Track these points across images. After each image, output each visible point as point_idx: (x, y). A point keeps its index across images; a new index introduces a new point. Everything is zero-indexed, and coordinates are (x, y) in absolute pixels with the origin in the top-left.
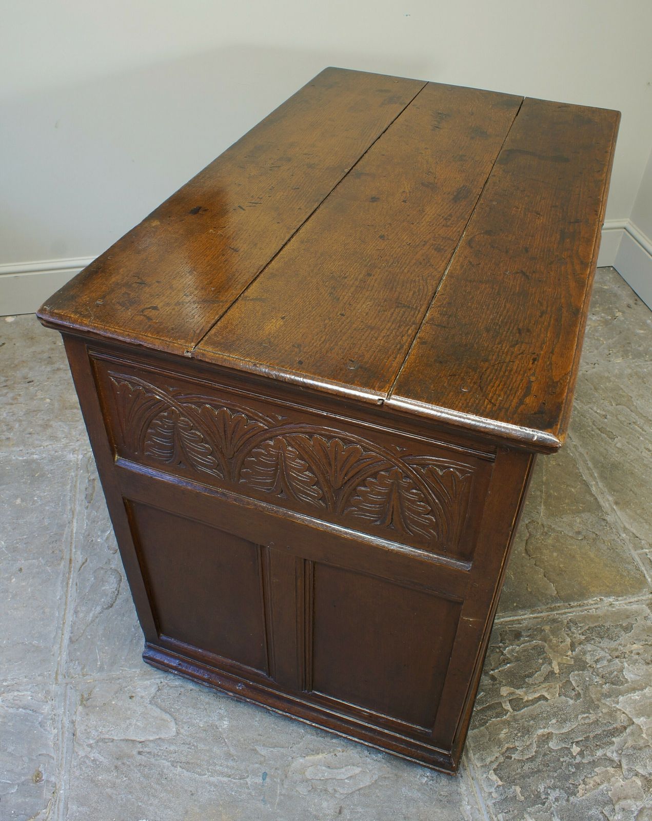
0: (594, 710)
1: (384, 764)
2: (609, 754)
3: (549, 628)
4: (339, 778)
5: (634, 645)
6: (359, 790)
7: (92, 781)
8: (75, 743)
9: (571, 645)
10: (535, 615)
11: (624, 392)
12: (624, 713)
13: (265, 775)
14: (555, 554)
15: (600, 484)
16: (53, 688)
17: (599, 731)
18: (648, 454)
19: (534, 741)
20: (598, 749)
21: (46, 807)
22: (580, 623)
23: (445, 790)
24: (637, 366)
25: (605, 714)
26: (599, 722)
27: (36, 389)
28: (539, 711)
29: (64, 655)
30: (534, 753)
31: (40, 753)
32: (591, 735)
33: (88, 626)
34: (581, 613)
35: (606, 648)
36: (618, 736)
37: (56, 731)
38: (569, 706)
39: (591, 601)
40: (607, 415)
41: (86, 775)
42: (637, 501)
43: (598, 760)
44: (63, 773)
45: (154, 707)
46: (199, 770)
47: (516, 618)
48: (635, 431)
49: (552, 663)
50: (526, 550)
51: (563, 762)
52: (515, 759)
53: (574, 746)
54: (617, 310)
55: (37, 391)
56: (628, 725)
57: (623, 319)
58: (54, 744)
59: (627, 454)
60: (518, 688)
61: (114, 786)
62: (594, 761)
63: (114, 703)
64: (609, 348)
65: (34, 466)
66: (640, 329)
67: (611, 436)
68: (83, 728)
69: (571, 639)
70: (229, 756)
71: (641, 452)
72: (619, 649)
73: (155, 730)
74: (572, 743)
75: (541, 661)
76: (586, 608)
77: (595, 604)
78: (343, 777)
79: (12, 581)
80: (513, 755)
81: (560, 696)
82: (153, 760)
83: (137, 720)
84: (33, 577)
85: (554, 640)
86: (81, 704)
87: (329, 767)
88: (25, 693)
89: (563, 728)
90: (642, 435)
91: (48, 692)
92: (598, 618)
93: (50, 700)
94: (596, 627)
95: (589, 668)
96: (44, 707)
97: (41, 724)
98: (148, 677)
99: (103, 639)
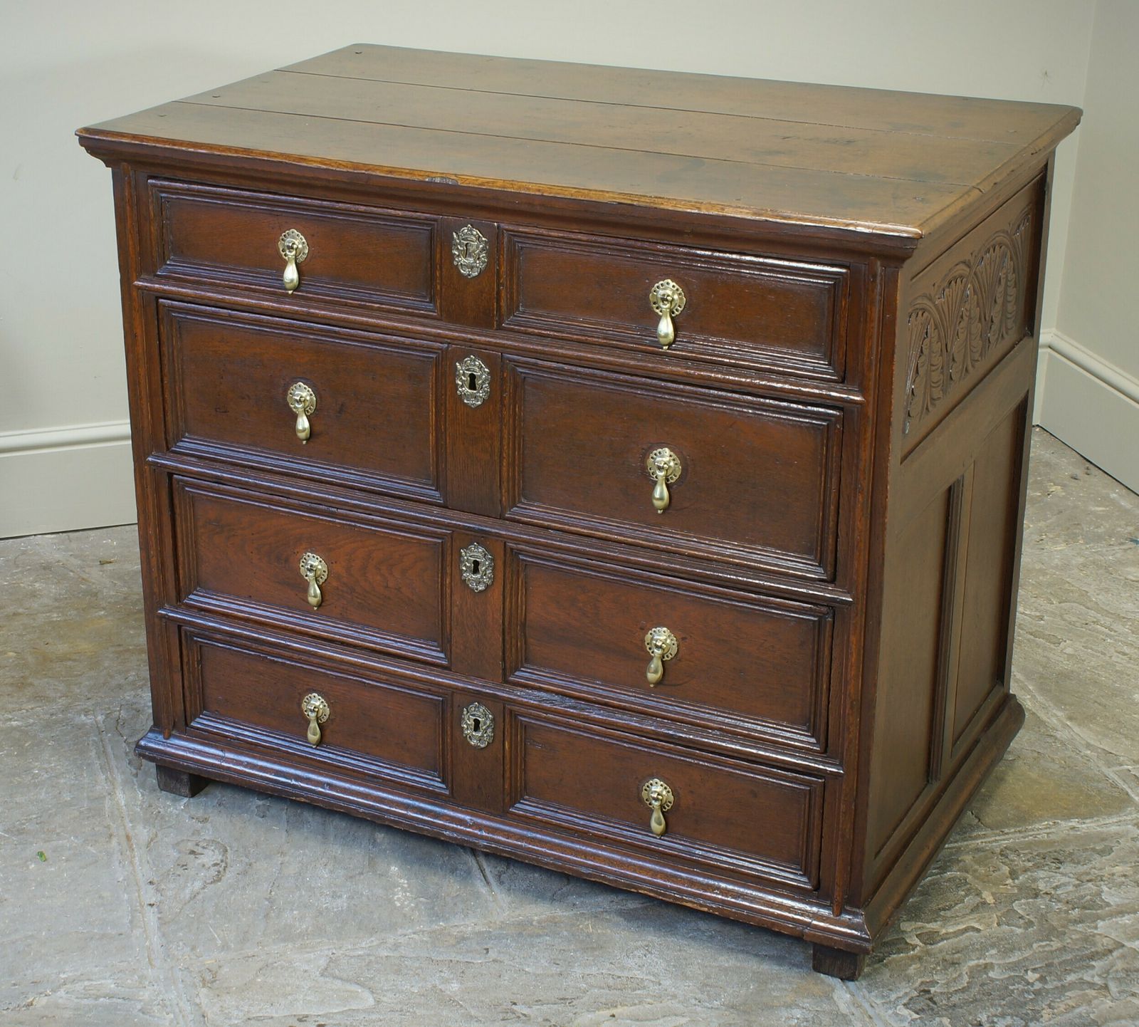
0: (1058, 937)
1: (726, 1010)
2: (1087, 978)
3: (971, 857)
5: (1117, 867)
8: (208, 1025)
9: (1010, 873)
11: (1073, 586)
12: (1106, 937)
15: (1040, 698)
16: (150, 972)
17: (1069, 957)
18: (1122, 659)
19: (964, 973)
20: (1068, 974)
22: (1023, 850)
24: (1094, 552)
25: (1077, 940)
26: (1067, 949)
28: (967, 943)
29: (156, 939)
30: (966, 985)
32: (1056, 961)
33: (185, 904)
34: (1022, 839)
35: (1071, 873)
36: (1099, 959)
37: (171, 1016)
38: (1017, 935)
39: (1037, 826)
40: (1043, 616)
42: (1107, 714)
43: (1070, 984)
45: (330, 980)
48: (1097, 632)
49: (981, 893)
51: (1013, 991)
52: (935, 992)
53: (1029, 972)
54: (1052, 484)
56: (1114, 949)
57: (1064, 494)
59: (1084, 661)
60: (929, 922)
62: (1062, 985)
63: (259, 980)
64: (1040, 532)
66: (1097, 506)
67: (1054, 640)
68: (216, 1009)
69: (1009, 868)
70: (470, 1018)
71: (1111, 657)
72: (1092, 873)
73: (337, 1002)
74: (1026, 971)
75: (963, 893)
76: (1031, 833)
77: (1046, 828)
79: (30, 868)
80: (931, 989)
81: (999, 924)
83: (305, 995)
84: (67, 860)
85: (982, 870)
86: (204, 986)
87: (638, 1020)
88: (103, 981)
89: (1010, 957)
90: (1111, 637)
91: (142, 978)
92: (1052, 843)
93: (148, 986)
94: (1050, 852)
95: (1045, 896)
96: (141, 993)
97: (142, 1011)
98: (308, 950)
99: (218, 916)
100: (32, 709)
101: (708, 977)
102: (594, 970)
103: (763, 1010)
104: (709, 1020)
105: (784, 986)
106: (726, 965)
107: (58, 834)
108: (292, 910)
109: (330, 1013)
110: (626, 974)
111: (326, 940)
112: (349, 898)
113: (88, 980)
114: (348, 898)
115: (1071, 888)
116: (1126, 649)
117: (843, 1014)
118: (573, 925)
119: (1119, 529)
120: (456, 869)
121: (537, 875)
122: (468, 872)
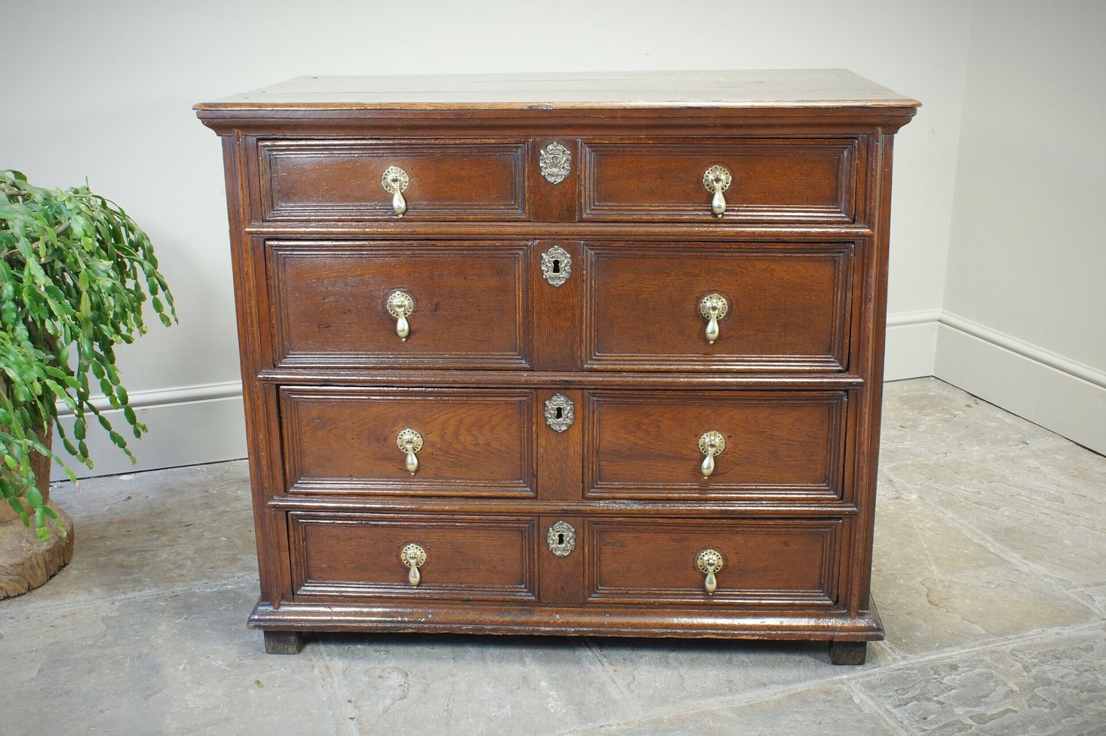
0: (1078, 714)
3: (990, 658)
5: (1102, 660)
9: (1023, 668)
10: (967, 650)
11: (993, 472)
14: (968, 602)
15: (998, 545)
17: (1093, 728)
18: (1047, 518)
22: (1026, 651)
24: (1000, 451)
25: (1094, 715)
27: (201, 530)
28: (1010, 721)
33: (380, 717)
34: (1023, 643)
35: (1069, 666)
38: (1046, 713)
39: (1030, 633)
40: (980, 492)
42: (1051, 554)
47: (944, 655)
48: (1022, 501)
49: (1007, 684)
50: (929, 601)
54: (955, 410)
55: (203, 533)
57: (966, 416)
59: (1020, 519)
60: (975, 707)
64: (959, 439)
65: (232, 595)
66: (991, 422)
67: (994, 507)
69: (1021, 664)
71: (1038, 517)
72: (1085, 665)
75: (993, 684)
76: (1027, 638)
77: (1037, 634)
79: (250, 693)
81: (1030, 707)
84: (279, 686)
85: (1001, 667)
89: (1047, 731)
90: (1034, 504)
92: (1047, 645)
94: (1048, 651)
95: (1056, 683)
99: (408, 725)
100: (242, 576)
107: (271, 667)
108: (467, 718)
114: (511, 707)
115: (1073, 677)
116: (1046, 511)
118: (697, 721)
119: (1012, 436)
120: (593, 683)
121: (658, 684)
122: (603, 685)
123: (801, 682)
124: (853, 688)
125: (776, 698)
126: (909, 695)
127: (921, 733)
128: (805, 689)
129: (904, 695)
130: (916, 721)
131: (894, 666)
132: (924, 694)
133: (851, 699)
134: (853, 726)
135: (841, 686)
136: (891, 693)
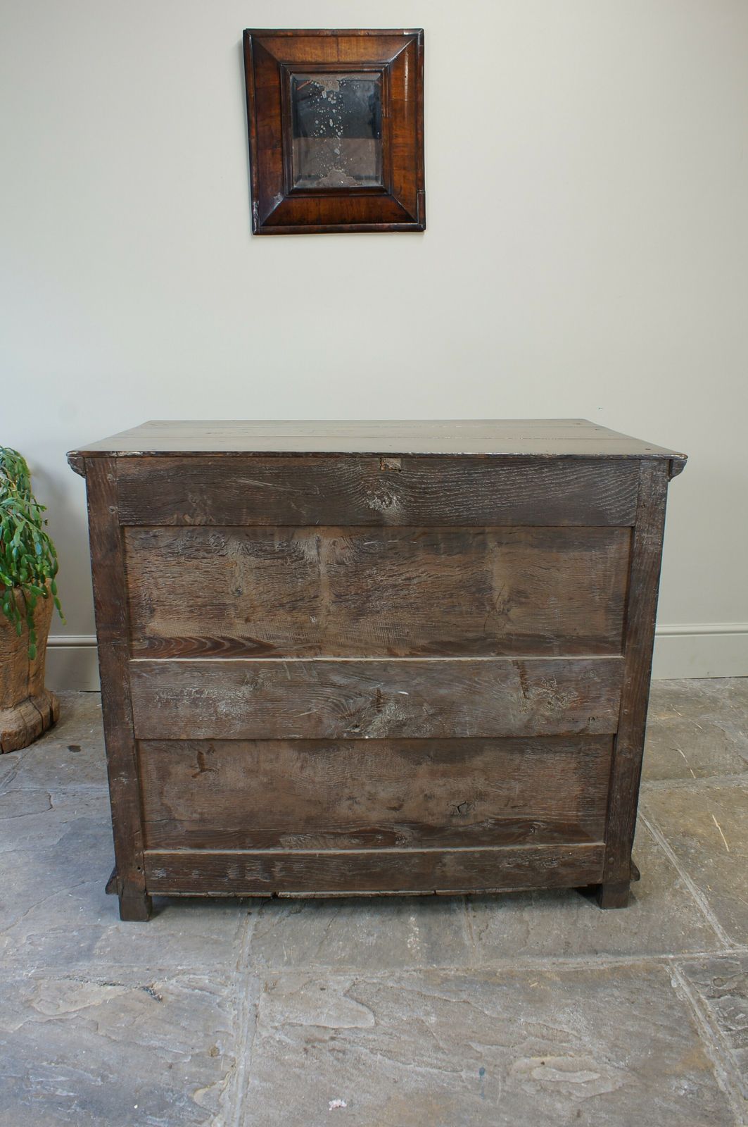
1: (629, 1072)
4: (574, 1081)
6: (600, 1095)
7: (277, 1059)
8: (257, 1024)
13: (482, 1072)
16: (234, 974)
21: (223, 1079)
23: (711, 1105)
29: (247, 950)
31: (217, 1030)
33: (273, 926)
37: (236, 1012)
41: (270, 1053)
44: (243, 1049)
45: (349, 1000)
46: (404, 1060)
58: (234, 1023)
61: (302, 1066)
63: (302, 992)
68: (267, 1012)
70: (437, 1048)
73: (350, 1020)
78: (578, 1080)
82: (348, 1046)
83: (329, 1010)
86: (265, 991)
87: (561, 1070)
88: (202, 977)
91: (228, 978)
93: (230, 985)
96: (223, 990)
97: (219, 1005)
98: (341, 973)
99: (291, 938)
101: (617, 1039)
102: (533, 1020)
103: (657, 1076)
104: (616, 1078)
105: (674, 1056)
106: (631, 1030)
108: (339, 941)
109: (341, 1028)
110: (556, 1026)
111: (354, 967)
112: (379, 937)
113: (194, 974)
114: (377, 937)
117: (721, 1092)
118: (525, 979)
120: (453, 925)
121: (505, 936)
122: (460, 928)
123: (630, 955)
124: (675, 970)
125: (602, 968)
126: (725, 987)
127: (725, 1032)
128: (630, 963)
129: (720, 986)
130: (725, 1018)
131: (719, 953)
132: (740, 988)
133: (670, 981)
134: (662, 1011)
135: (664, 965)
136: (709, 982)
